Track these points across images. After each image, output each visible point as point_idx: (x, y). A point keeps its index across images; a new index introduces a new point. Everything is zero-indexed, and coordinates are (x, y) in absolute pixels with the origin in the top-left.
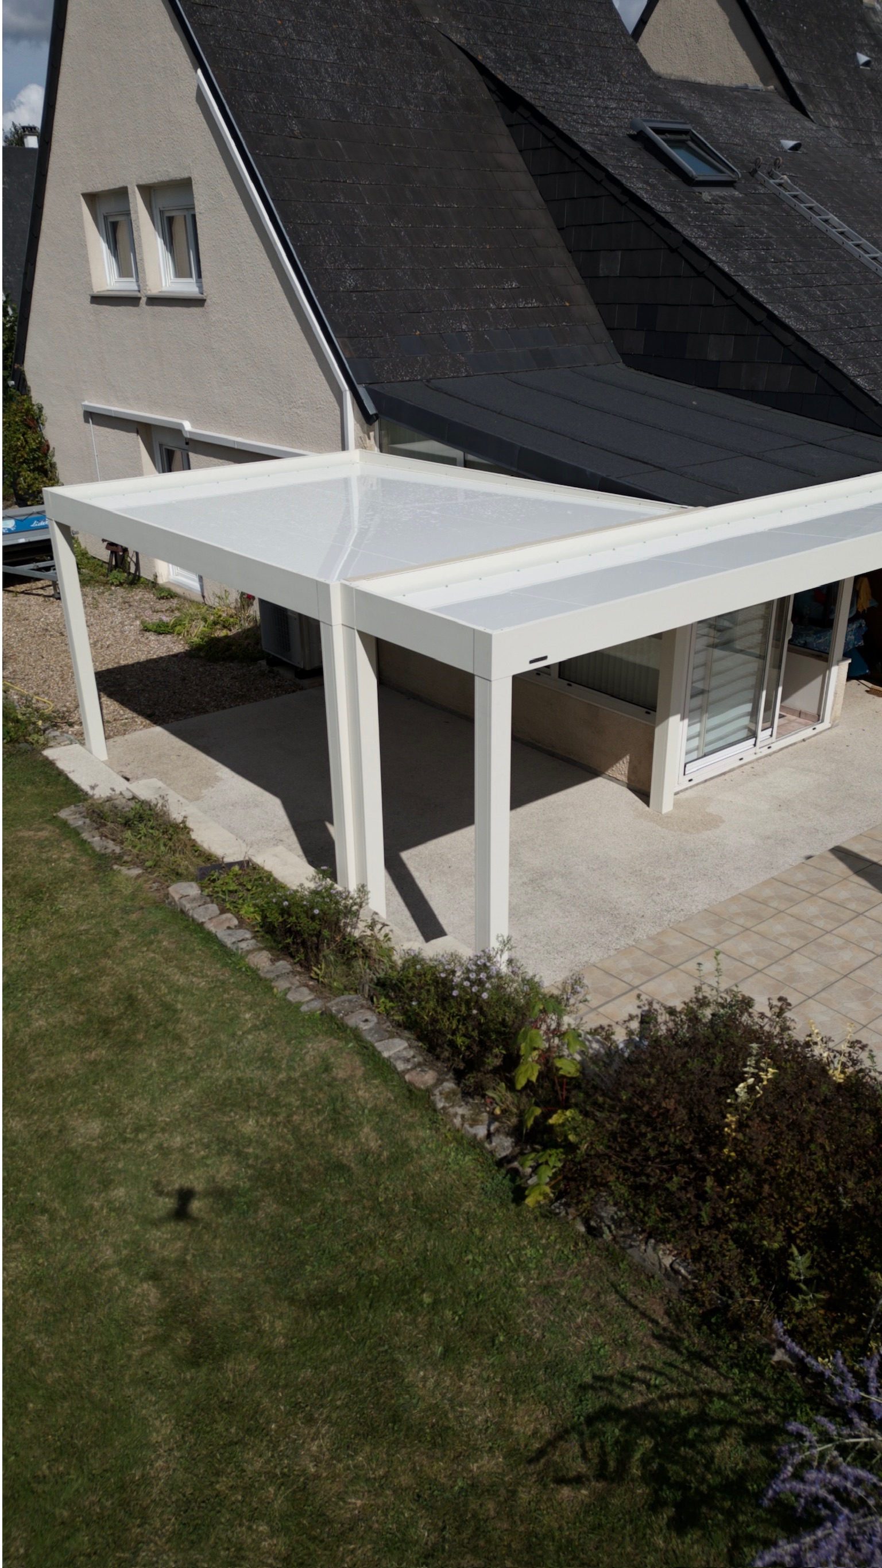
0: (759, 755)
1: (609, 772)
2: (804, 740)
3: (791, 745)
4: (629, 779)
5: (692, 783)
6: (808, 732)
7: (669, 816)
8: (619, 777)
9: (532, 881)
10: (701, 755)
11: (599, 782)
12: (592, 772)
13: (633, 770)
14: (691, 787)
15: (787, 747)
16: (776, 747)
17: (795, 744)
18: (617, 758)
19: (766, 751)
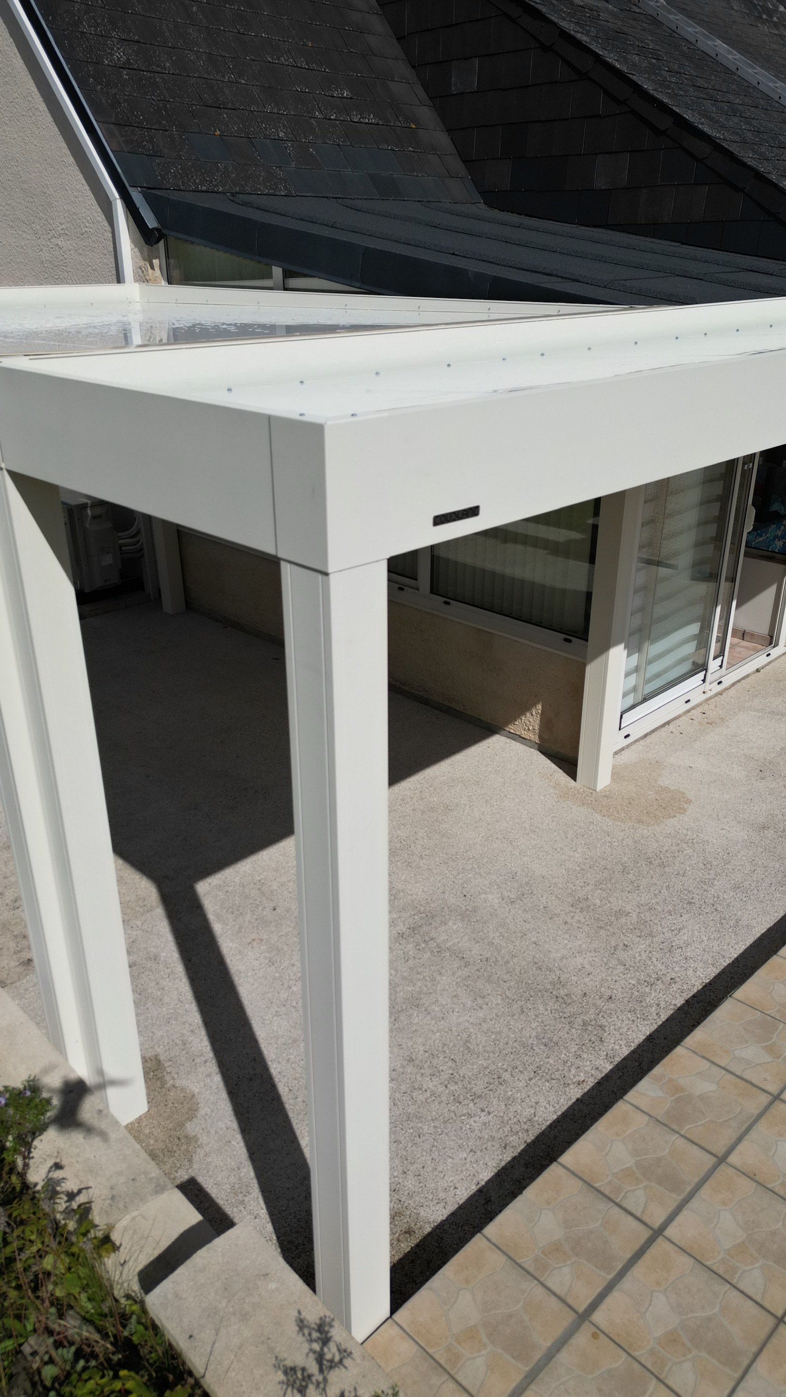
0: (709, 694)
1: (511, 728)
2: (758, 671)
3: (743, 678)
4: (540, 737)
5: (629, 740)
6: (762, 660)
7: (607, 795)
8: (524, 734)
9: (414, 929)
10: (640, 699)
11: (496, 742)
12: (487, 729)
13: (546, 724)
14: (628, 746)
15: (739, 681)
16: (727, 681)
17: (748, 676)
18: (523, 708)
19: (718, 688)
